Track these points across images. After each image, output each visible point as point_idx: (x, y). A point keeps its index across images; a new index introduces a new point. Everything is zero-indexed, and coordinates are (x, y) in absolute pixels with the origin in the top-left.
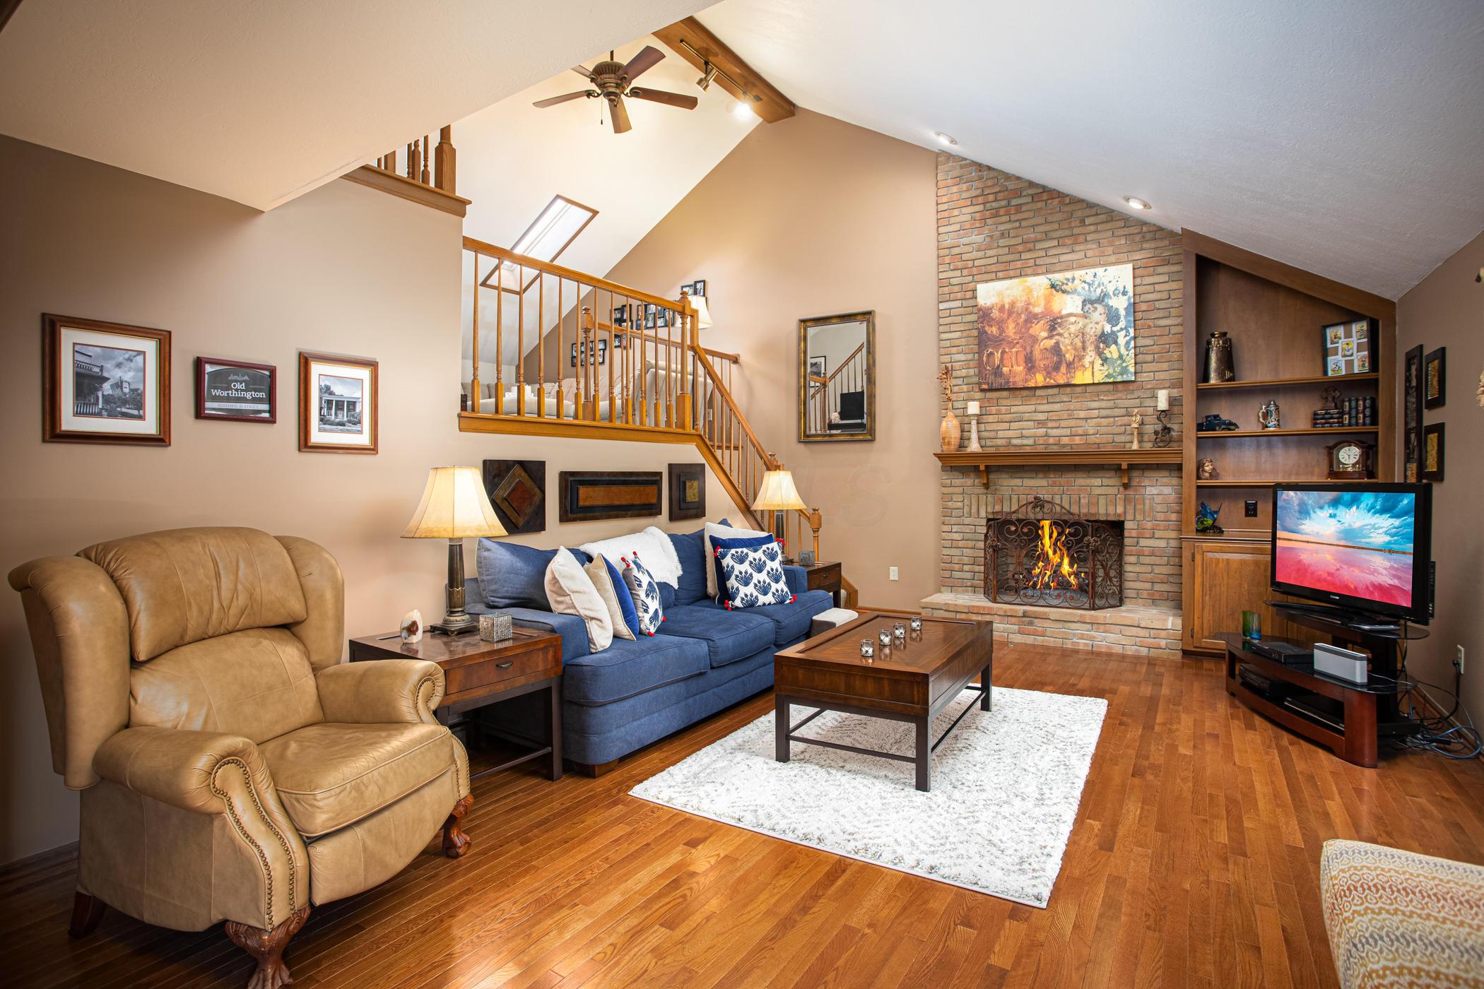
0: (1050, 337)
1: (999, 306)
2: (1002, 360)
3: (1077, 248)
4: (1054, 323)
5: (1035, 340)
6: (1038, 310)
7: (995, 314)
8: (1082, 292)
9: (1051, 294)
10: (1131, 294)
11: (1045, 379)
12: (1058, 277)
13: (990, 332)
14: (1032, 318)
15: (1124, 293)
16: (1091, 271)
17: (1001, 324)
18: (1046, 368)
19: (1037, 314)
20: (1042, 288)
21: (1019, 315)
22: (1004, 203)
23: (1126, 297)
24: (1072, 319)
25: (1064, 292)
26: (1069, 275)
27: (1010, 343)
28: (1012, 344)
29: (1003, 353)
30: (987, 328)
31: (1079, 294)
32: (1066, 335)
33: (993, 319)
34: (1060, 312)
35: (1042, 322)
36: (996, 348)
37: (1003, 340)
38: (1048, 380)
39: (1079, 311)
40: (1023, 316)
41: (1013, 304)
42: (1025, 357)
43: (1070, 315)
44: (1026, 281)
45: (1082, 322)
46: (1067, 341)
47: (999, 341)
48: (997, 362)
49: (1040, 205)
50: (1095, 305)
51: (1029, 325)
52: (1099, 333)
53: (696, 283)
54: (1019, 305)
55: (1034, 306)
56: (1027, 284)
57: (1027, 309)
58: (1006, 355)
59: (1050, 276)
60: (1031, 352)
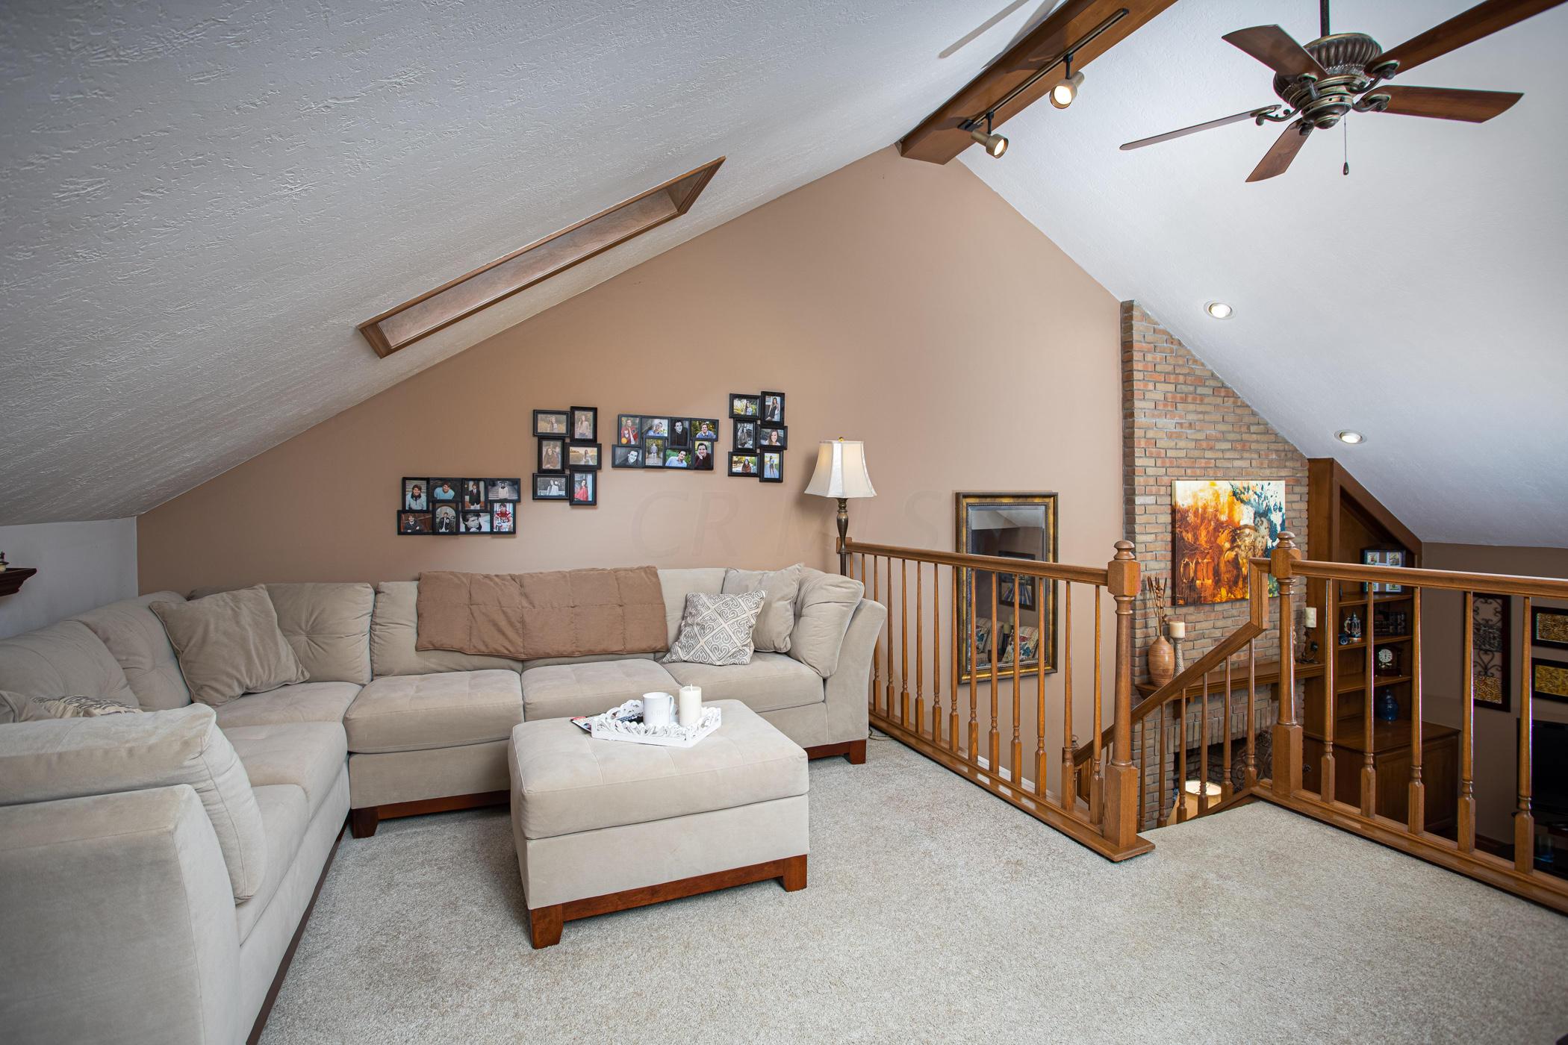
0: (1232, 549)
1: (1194, 509)
2: (1195, 572)
3: (1246, 455)
4: (1236, 532)
5: (1221, 551)
6: (1223, 518)
7: (1191, 518)
8: (1254, 503)
9: (1233, 503)
10: (1284, 511)
11: (1228, 594)
12: (1239, 484)
13: (1186, 539)
14: (1220, 526)
15: (1280, 509)
16: (1260, 483)
17: (1195, 529)
18: (1229, 580)
19: (1222, 523)
20: (1227, 494)
21: (1210, 521)
22: (1191, 389)
23: (1281, 514)
24: (1247, 531)
25: (1242, 501)
26: (1245, 484)
27: (1202, 552)
28: (1204, 555)
29: (1197, 563)
30: (1184, 534)
31: (1252, 507)
32: (1243, 548)
33: (1189, 524)
34: (1239, 523)
35: (1226, 531)
36: (1191, 557)
37: (1197, 548)
38: (1230, 595)
39: (1251, 523)
40: (1212, 523)
41: (1205, 508)
42: (1214, 568)
43: (1246, 526)
44: (1214, 485)
45: (1253, 534)
46: (1243, 554)
47: (1194, 550)
48: (1192, 574)
49: (1219, 400)
50: (1263, 519)
51: (1217, 533)
52: (1264, 548)
53: (765, 394)
54: (1210, 510)
55: (1221, 514)
56: (1216, 488)
57: (1216, 516)
58: (1199, 567)
59: (1233, 482)
60: (1218, 564)
